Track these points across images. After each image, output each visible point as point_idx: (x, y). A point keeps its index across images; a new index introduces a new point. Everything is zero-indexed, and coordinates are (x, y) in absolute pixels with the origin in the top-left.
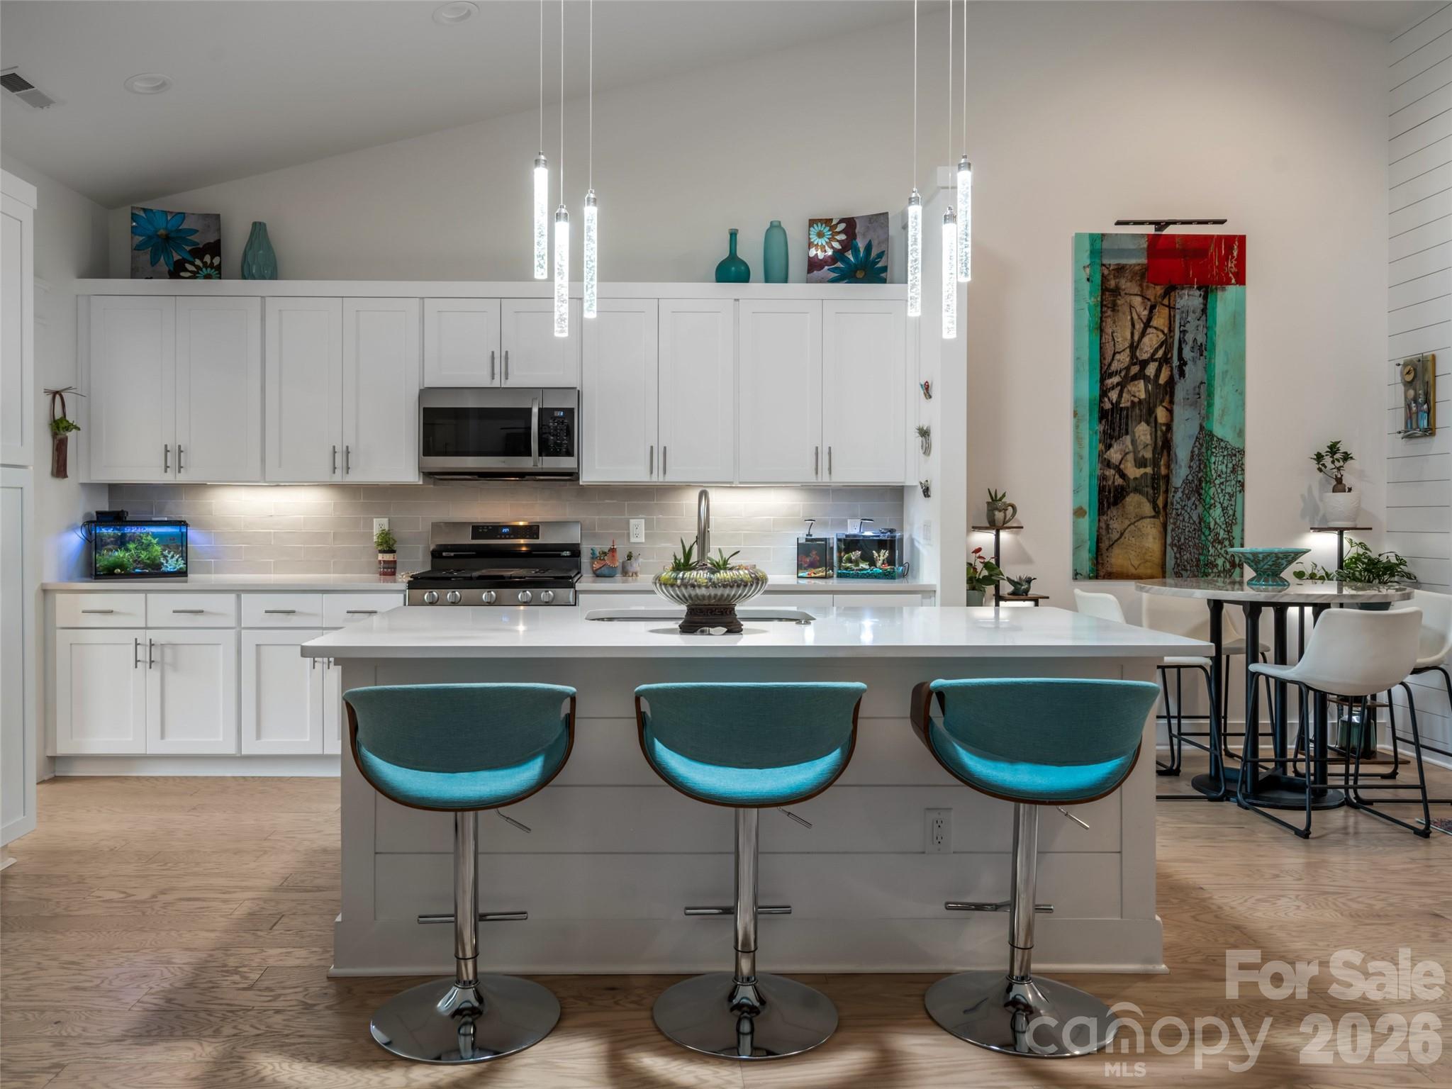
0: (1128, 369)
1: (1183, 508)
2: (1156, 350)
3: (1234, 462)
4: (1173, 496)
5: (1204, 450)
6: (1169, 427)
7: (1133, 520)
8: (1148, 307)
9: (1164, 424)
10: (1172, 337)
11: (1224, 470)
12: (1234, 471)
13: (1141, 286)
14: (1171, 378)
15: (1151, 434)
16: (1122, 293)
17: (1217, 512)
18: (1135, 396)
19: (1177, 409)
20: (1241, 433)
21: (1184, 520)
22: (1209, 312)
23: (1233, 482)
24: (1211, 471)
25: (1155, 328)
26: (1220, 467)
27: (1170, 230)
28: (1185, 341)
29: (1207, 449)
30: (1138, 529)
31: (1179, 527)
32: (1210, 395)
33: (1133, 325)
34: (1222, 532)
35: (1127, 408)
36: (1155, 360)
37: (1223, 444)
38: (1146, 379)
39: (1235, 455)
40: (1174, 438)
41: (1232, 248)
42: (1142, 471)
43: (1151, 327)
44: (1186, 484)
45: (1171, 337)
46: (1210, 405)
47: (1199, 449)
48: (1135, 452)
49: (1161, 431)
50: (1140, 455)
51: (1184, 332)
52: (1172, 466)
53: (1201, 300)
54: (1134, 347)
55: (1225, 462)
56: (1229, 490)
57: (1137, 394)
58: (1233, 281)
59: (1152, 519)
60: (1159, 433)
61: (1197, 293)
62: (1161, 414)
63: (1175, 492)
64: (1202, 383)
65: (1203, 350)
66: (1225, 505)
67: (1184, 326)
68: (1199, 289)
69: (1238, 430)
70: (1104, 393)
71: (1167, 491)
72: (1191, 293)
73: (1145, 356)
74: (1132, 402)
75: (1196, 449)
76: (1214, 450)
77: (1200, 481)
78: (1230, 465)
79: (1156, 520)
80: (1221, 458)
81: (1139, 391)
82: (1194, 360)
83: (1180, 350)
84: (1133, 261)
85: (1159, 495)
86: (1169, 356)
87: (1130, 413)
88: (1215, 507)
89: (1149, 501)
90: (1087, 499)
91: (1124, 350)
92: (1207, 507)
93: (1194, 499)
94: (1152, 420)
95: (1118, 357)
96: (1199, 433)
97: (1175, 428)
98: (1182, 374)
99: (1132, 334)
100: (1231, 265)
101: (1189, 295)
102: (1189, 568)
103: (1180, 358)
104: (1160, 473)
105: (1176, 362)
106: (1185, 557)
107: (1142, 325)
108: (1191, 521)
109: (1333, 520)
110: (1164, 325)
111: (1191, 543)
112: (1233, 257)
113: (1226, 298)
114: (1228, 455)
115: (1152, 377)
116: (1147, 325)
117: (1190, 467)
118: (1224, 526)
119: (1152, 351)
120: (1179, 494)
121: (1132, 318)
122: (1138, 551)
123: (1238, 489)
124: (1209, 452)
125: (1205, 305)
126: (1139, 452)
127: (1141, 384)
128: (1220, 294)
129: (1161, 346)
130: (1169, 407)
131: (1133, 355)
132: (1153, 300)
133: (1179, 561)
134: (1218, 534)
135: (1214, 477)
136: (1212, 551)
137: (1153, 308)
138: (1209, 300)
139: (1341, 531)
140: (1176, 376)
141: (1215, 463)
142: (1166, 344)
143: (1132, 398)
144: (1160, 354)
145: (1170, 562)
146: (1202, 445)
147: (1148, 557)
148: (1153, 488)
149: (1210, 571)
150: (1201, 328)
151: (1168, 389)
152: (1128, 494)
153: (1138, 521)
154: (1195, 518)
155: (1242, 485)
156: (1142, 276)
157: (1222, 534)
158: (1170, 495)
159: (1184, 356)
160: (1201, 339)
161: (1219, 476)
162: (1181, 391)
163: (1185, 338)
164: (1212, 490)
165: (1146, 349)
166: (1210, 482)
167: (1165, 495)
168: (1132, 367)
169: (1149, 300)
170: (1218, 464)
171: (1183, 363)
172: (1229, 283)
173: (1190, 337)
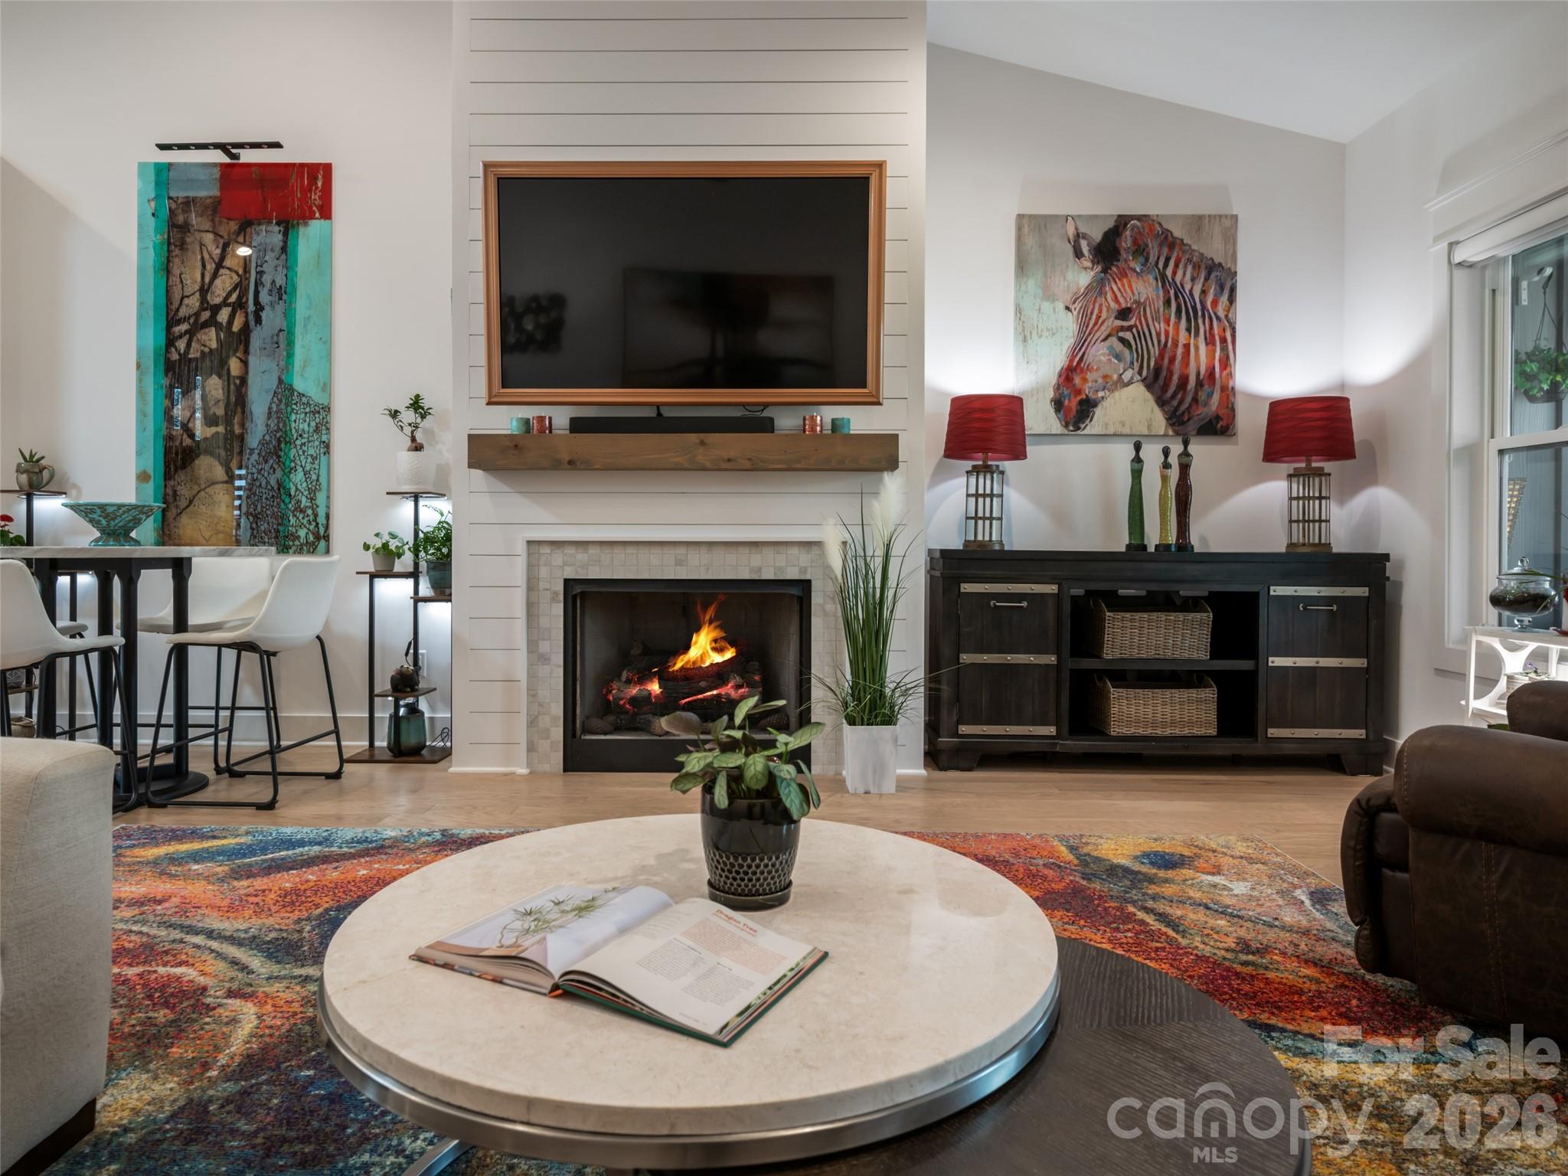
0: (197, 314)
1: (259, 471)
2: (229, 294)
3: (317, 420)
4: (248, 459)
5: (283, 406)
6: (243, 380)
7: (203, 486)
8: (221, 246)
9: (238, 377)
10: (248, 279)
11: (306, 428)
12: (317, 430)
13: (213, 221)
14: (246, 325)
15: (223, 389)
16: (192, 230)
17: (298, 477)
18: (205, 346)
19: (252, 360)
20: (327, 387)
21: (260, 485)
22: (289, 250)
23: (317, 443)
24: (291, 430)
25: (229, 269)
26: (301, 426)
27: (247, 156)
28: (262, 283)
29: (287, 405)
30: (210, 496)
31: (254, 494)
32: (290, 344)
33: (204, 266)
34: (304, 500)
35: (196, 359)
36: (228, 305)
37: (304, 400)
38: (218, 326)
39: (319, 412)
40: (249, 393)
41: (316, 179)
42: (214, 430)
43: (223, 267)
44: (263, 445)
45: (246, 279)
46: (290, 355)
47: (278, 406)
48: (205, 409)
49: (235, 384)
50: (211, 412)
51: (261, 273)
52: (248, 424)
53: (280, 237)
54: (204, 290)
55: (307, 420)
56: (311, 451)
57: (208, 344)
58: (317, 215)
59: (225, 485)
60: (232, 387)
61: (276, 229)
62: (235, 366)
63: (251, 454)
64: (281, 330)
65: (281, 293)
66: (308, 468)
67: (261, 266)
68: (278, 224)
69: (322, 383)
70: (170, 342)
71: (241, 453)
72: (269, 228)
73: (217, 300)
74: (202, 352)
75: (274, 406)
76: (294, 406)
77: (279, 441)
78: (313, 424)
79: (228, 485)
80: (303, 416)
81: (210, 340)
82: (272, 304)
83: (257, 293)
84: (203, 193)
85: (232, 459)
86: (244, 300)
87: (199, 365)
88: (296, 471)
89: (221, 463)
90: (152, 461)
91: (193, 294)
92: (287, 471)
93: (271, 462)
94: (225, 372)
95: (186, 301)
96: (278, 387)
97: (250, 381)
98: (258, 320)
99: (203, 276)
100: (315, 197)
101: (266, 231)
102: (266, 540)
103: (257, 302)
104: (234, 432)
105: (251, 307)
106: (262, 528)
107: (214, 266)
108: (269, 487)
110: (238, 264)
111: (268, 512)
112: (317, 188)
113: (310, 234)
114: (310, 412)
115: (224, 324)
116: (219, 265)
117: (267, 425)
118: (306, 493)
119: (224, 295)
120: (255, 457)
121: (203, 258)
122: (209, 520)
123: (322, 450)
124: (289, 409)
125: (285, 242)
126: (210, 408)
127: (212, 332)
128: (302, 230)
129: (234, 289)
130: (243, 358)
131: (203, 299)
132: (226, 237)
133: (255, 532)
134: (299, 502)
135: (295, 437)
136: (293, 520)
137: (225, 246)
138: (289, 237)
139: (416, 497)
140: (252, 323)
141: (295, 421)
142: (241, 286)
143: (202, 348)
144: (234, 298)
145: (245, 534)
146: (280, 401)
147: (220, 528)
148: (226, 449)
149: (291, 543)
150: (280, 269)
151: (243, 338)
152: (198, 456)
153: (209, 486)
154: (273, 482)
155: (327, 446)
156: (215, 211)
157: (305, 502)
158: (245, 457)
159: (260, 300)
160: (280, 281)
161: (301, 435)
162: (256, 339)
163: (263, 279)
164: (293, 452)
165: (218, 292)
166: (290, 442)
167: (239, 458)
168: (203, 313)
169: (222, 237)
170: (299, 422)
171: (259, 307)
172: (312, 217)
173: (267, 279)
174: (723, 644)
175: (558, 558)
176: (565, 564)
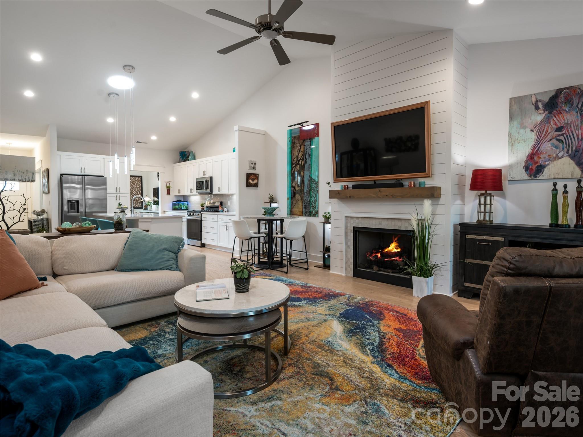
0: (296, 162)
1: (306, 198)
2: (301, 157)
3: (316, 185)
6: (303, 176)
7: (297, 201)
10: (304, 153)
12: (316, 187)
13: (299, 141)
14: (304, 163)
16: (295, 143)
17: (313, 199)
18: (297, 169)
19: (305, 172)
21: (306, 201)
22: (311, 145)
24: (311, 187)
29: (311, 182)
30: (298, 203)
31: (305, 203)
32: (311, 167)
33: (297, 151)
35: (296, 172)
36: (301, 159)
37: (314, 180)
39: (317, 183)
40: (305, 179)
41: (316, 127)
42: (299, 188)
44: (307, 191)
46: (311, 170)
47: (309, 182)
50: (298, 184)
51: (306, 151)
52: (304, 187)
53: (310, 142)
54: (297, 157)
56: (315, 192)
58: (316, 136)
59: (301, 201)
60: (302, 178)
62: (302, 173)
64: (310, 164)
65: (310, 156)
66: (314, 197)
68: (309, 140)
69: (317, 176)
70: (292, 169)
71: (303, 193)
73: (299, 159)
77: (309, 190)
80: (313, 184)
82: (308, 158)
83: (306, 156)
84: (297, 135)
85: (302, 195)
86: (304, 158)
88: (312, 197)
89: (300, 196)
90: (289, 196)
93: (308, 195)
94: (300, 175)
95: (295, 159)
96: (309, 178)
97: (305, 177)
98: (306, 163)
99: (297, 153)
100: (316, 132)
101: (307, 141)
102: (307, 213)
103: (306, 158)
104: (302, 189)
105: (305, 160)
106: (307, 210)
110: (303, 150)
111: (308, 207)
112: (316, 130)
113: (315, 140)
114: (315, 183)
115: (300, 164)
116: (300, 151)
117: (308, 187)
118: (314, 202)
120: (305, 194)
121: (297, 149)
122: (298, 209)
127: (299, 166)
128: (313, 140)
131: (297, 159)
134: (313, 204)
136: (312, 209)
137: (301, 146)
142: (303, 155)
145: (304, 212)
147: (300, 210)
148: (301, 192)
149: (312, 214)
150: (310, 150)
151: (303, 167)
152: (296, 194)
154: (309, 200)
155: (318, 191)
156: (299, 139)
157: (314, 205)
160: (310, 153)
161: (313, 189)
162: (306, 168)
164: (312, 193)
165: (299, 157)
166: (311, 190)
169: (300, 144)
170: (313, 186)
171: (306, 159)
173: (307, 153)
174: (398, 247)
175: (352, 221)
176: (354, 223)
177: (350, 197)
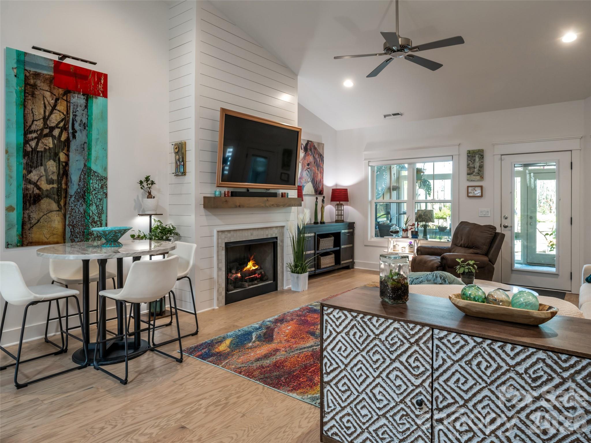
0: (42, 130)
1: (75, 206)
2: (59, 123)
3: (102, 183)
4: (70, 200)
5: (86, 176)
6: (67, 164)
7: (45, 213)
8: (54, 99)
9: (64, 162)
10: (69, 117)
11: (97, 187)
12: (102, 187)
13: (50, 86)
14: (68, 138)
15: (56, 167)
16: (38, 88)
17: (93, 208)
18: (47, 146)
19: (71, 155)
20: (105, 169)
21: (75, 212)
22: (89, 107)
23: (102, 193)
24: (90, 187)
25: (59, 111)
26: (95, 186)
27: (67, 61)
28: (76, 120)
29: (88, 176)
30: (49, 217)
31: (73, 216)
32: (90, 150)
33: (45, 107)
34: (96, 218)
35: (42, 152)
36: (59, 128)
37: (96, 174)
38: (54, 137)
39: (103, 180)
40: (70, 170)
41: (101, 79)
42: (51, 186)
43: (56, 110)
44: (77, 194)
45: (68, 117)
46: (89, 154)
47: (84, 176)
48: (47, 176)
49: (63, 165)
50: (50, 177)
51: (75, 116)
52: (69, 184)
53: (84, 101)
54: (45, 119)
55: (98, 183)
56: (99, 197)
57: (48, 145)
58: (101, 95)
59: (57, 212)
60: (61, 166)
61: (82, 97)
62: (62, 157)
63: (70, 198)
64: (85, 143)
65: (85, 126)
66: (98, 204)
67: (75, 112)
68: (83, 95)
69: (104, 167)
70: (26, 142)
71: (66, 197)
72: (79, 96)
73: (53, 125)
74: (45, 148)
75: (82, 177)
76: (92, 177)
77: (84, 192)
78: (100, 185)
79: (59, 212)
80: (95, 181)
81: (49, 143)
82: (81, 130)
83: (73, 124)
84: (45, 72)
85: (61, 200)
86: (67, 126)
87: (43, 154)
88: (92, 205)
89: (55, 202)
90: (15, 201)
91: (39, 120)
92: (88, 205)
93: (81, 201)
94: (57, 159)
95: (35, 123)
96: (84, 168)
97: (70, 164)
98: (74, 137)
99: (45, 112)
100: (100, 87)
101: (78, 97)
102: (78, 236)
103: (73, 128)
104: (62, 188)
105: (70, 130)
106: (76, 231)
107: (51, 108)
108: (80, 213)
109: (148, 211)
110: (64, 110)
111: (79, 224)
112: (101, 83)
113: (97, 102)
114: (99, 179)
115: (57, 137)
116: (54, 108)
117: (79, 185)
118: (97, 215)
119: (57, 123)
120: (73, 199)
121: (44, 103)
122: (49, 229)
123: (104, 196)
124: (89, 178)
125: (87, 104)
126: (49, 176)
127: (50, 139)
128: (94, 100)
129: (62, 120)
130: (67, 153)
131: (45, 123)
132: (57, 95)
133: (73, 233)
134: (94, 219)
135: (92, 190)
136: (91, 227)
137: (57, 100)
138: (89, 102)
139: (150, 216)
140: (71, 138)
141: (92, 183)
142: (65, 119)
143: (45, 146)
144: (61, 125)
145: (68, 235)
146: (85, 174)
147: (55, 232)
148: (58, 195)
149: (90, 237)
150: (84, 115)
151: (66, 144)
152: (42, 199)
153: (49, 213)
154: (82, 210)
155: (106, 195)
156: (51, 82)
157: (96, 219)
158: (68, 199)
159: (75, 128)
160: (84, 121)
161: (95, 190)
162: (73, 145)
163: (76, 118)
164: (91, 197)
165: (53, 121)
166: (90, 192)
167: (65, 199)
168: (45, 130)
169: (55, 95)
170: (94, 184)
171: (74, 132)
172: (99, 95)
173: (78, 119)
175: (223, 236)
176: (225, 238)
177: (239, 206)
